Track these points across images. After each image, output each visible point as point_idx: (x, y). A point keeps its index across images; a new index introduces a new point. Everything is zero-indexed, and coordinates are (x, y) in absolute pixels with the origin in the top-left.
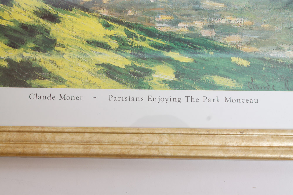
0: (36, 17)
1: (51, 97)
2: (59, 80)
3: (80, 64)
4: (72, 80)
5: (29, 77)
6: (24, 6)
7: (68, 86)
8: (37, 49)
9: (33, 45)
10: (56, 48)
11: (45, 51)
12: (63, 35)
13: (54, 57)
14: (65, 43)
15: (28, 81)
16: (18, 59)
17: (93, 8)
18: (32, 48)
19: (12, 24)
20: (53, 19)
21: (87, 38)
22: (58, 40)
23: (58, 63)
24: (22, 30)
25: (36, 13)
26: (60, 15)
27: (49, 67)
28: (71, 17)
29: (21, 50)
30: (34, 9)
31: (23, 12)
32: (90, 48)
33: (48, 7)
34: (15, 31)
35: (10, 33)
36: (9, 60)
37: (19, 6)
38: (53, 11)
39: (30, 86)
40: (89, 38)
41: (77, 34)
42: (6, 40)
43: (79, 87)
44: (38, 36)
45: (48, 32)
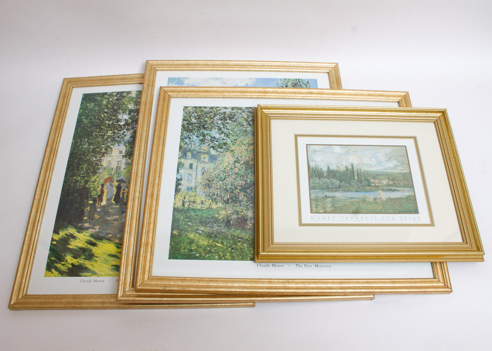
0: (86, 244)
1: (90, 281)
2: (94, 273)
3: (104, 265)
4: (100, 273)
5: (81, 272)
6: (81, 239)
7: (98, 276)
8: (86, 259)
9: (84, 257)
10: (94, 258)
11: (89, 260)
12: (98, 252)
13: (93, 263)
14: (98, 256)
15: (80, 274)
16: (77, 264)
17: (112, 239)
18: (83, 259)
19: (75, 248)
20: (94, 245)
21: (108, 253)
22: (95, 254)
23: (95, 265)
24: (80, 250)
25: (86, 242)
26: (97, 243)
27: (90, 267)
28: (102, 243)
29: (78, 260)
30: (85, 240)
31: (81, 242)
32: (110, 258)
33: (92, 239)
34: (76, 250)
35: (74, 252)
36: (72, 264)
37: (79, 239)
38: (94, 241)
39: (81, 276)
40: (109, 253)
41: (104, 252)
42: (72, 255)
43: (103, 276)
44: (86, 253)
45: (91, 251)
